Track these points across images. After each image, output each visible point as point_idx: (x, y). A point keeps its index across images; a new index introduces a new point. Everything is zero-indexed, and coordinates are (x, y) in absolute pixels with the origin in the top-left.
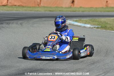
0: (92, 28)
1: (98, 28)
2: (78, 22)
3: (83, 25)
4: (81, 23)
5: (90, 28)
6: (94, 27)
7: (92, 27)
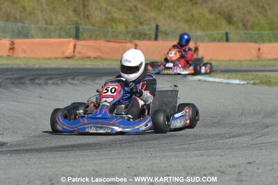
0: (243, 84)
1: (254, 84)
2: (215, 77)
3: (225, 81)
4: (220, 78)
5: (239, 84)
6: (248, 83)
7: (242, 82)
